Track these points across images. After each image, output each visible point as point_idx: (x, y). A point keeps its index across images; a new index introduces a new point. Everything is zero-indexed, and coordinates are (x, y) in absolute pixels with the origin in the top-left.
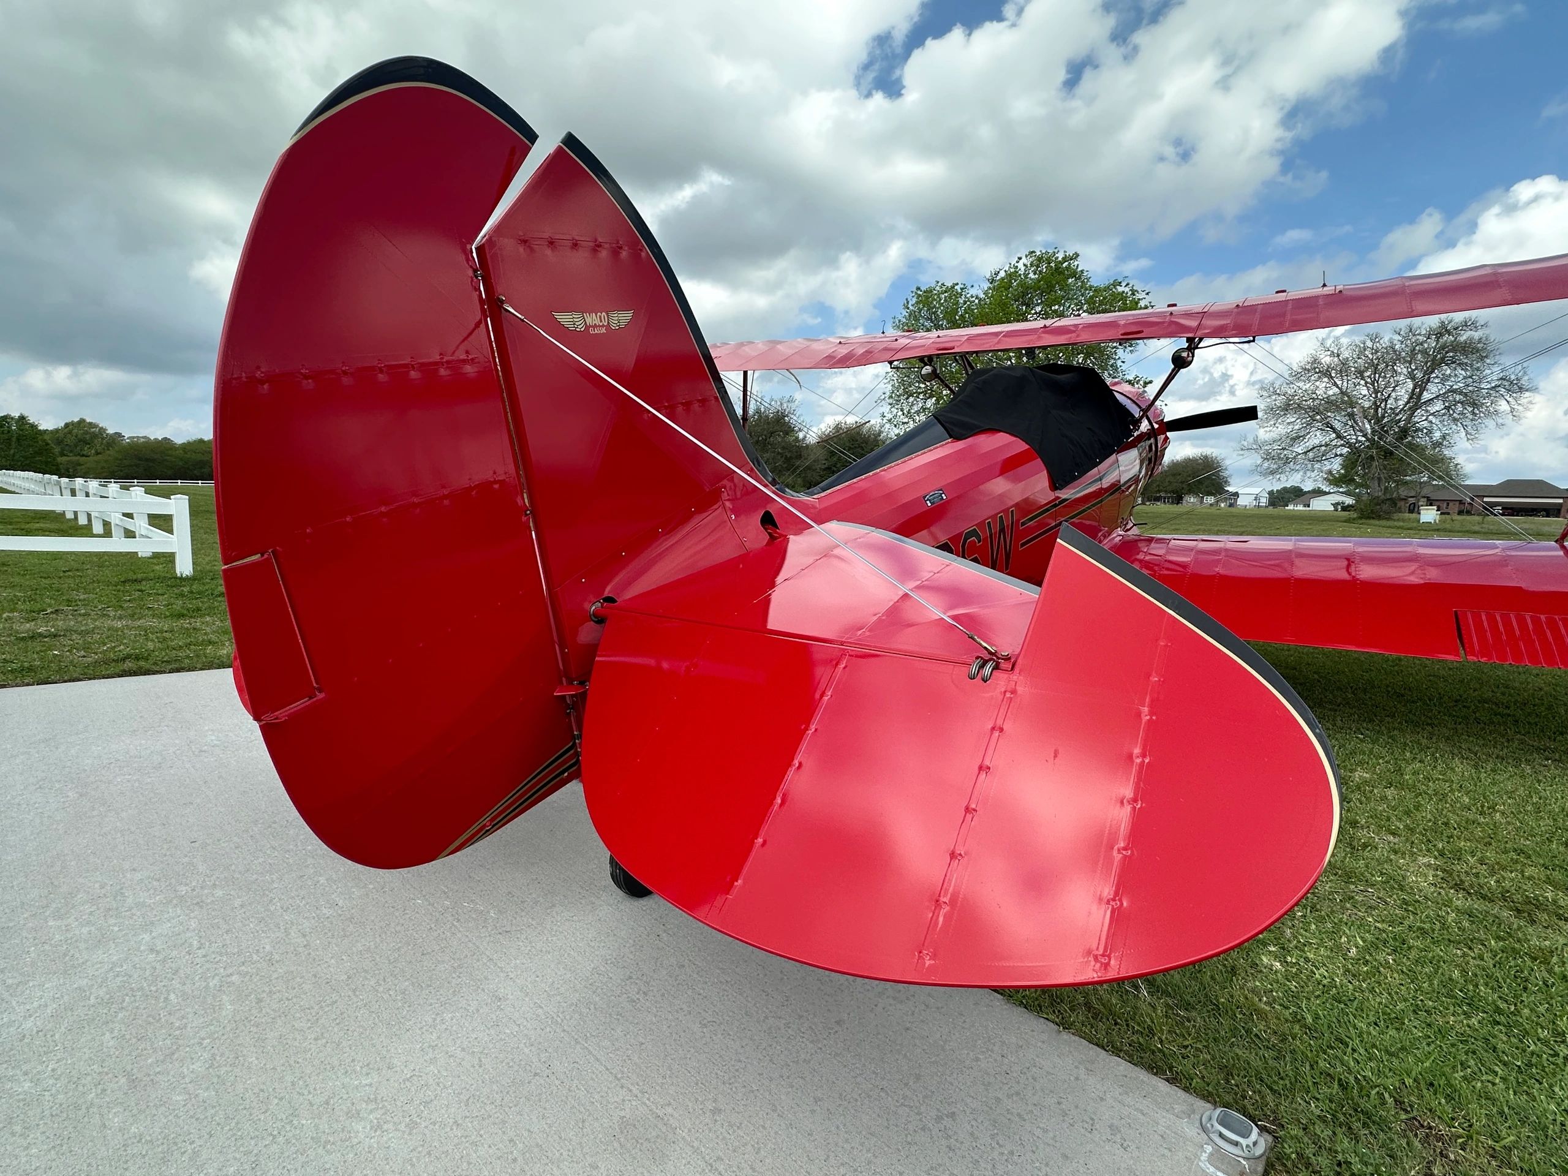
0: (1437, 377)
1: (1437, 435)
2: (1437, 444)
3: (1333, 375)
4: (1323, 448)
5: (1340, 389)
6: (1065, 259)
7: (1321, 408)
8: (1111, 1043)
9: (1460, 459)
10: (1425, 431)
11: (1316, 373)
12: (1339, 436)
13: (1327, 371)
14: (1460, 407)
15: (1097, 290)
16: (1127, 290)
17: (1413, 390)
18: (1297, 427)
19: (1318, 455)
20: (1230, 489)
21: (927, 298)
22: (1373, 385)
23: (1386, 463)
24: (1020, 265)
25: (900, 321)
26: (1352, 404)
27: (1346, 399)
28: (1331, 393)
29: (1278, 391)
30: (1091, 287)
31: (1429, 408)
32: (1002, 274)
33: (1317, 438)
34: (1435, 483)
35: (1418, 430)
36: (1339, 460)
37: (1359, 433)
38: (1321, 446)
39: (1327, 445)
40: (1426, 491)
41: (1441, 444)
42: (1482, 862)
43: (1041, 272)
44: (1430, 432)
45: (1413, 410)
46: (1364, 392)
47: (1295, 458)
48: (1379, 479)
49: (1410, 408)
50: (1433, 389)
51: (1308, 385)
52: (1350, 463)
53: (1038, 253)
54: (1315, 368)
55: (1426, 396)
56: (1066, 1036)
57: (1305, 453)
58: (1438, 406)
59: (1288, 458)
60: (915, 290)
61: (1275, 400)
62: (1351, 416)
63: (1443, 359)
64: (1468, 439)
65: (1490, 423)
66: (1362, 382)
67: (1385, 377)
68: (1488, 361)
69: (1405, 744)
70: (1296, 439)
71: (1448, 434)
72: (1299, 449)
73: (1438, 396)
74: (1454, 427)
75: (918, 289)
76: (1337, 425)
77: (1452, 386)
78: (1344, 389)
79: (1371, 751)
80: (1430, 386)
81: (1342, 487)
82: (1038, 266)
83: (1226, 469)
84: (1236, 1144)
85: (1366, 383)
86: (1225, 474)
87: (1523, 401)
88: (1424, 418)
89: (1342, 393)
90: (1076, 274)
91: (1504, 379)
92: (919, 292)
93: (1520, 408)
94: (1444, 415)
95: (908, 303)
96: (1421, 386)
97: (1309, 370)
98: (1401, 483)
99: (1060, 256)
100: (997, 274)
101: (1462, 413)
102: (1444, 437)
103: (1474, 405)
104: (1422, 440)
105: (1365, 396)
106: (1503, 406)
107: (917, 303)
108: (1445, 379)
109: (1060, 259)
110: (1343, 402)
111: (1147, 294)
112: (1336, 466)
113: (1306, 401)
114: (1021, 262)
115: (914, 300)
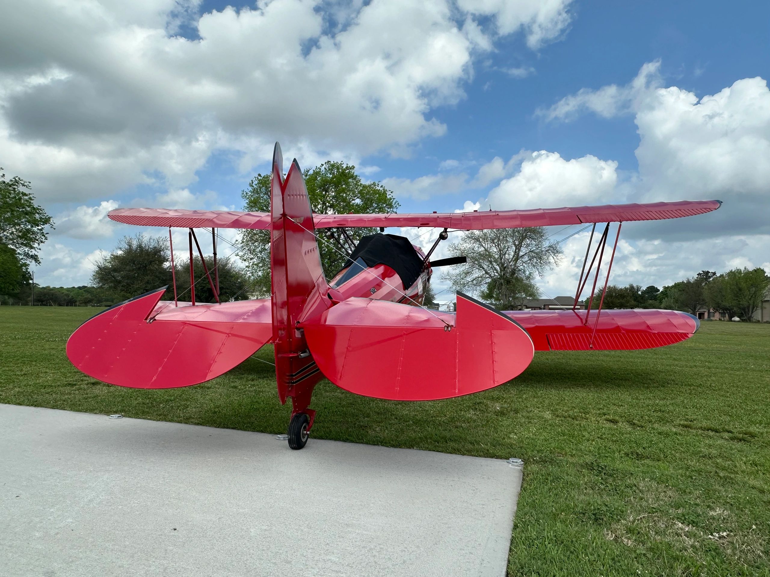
0: (525, 244)
1: (527, 273)
2: (528, 278)
3: (481, 241)
4: (480, 279)
5: (484, 248)
6: (347, 168)
7: (477, 257)
8: (479, 455)
9: (538, 285)
10: (522, 271)
11: (473, 239)
12: (487, 273)
13: (478, 238)
14: (535, 260)
15: (364, 187)
16: (381, 189)
17: (516, 250)
18: (467, 267)
19: (477, 282)
20: (435, 302)
21: (265, 181)
22: (498, 247)
23: (508, 287)
24: (323, 168)
25: (247, 193)
26: (490, 256)
27: (488, 253)
28: (480, 250)
29: (457, 248)
30: (361, 184)
31: (523, 260)
32: (311, 172)
33: (477, 273)
34: (528, 298)
35: (519, 270)
36: (486, 285)
37: (495, 271)
38: (479, 277)
39: (481, 277)
40: (525, 302)
41: (529, 277)
42: (563, 411)
43: (334, 173)
44: (524, 272)
45: (517, 260)
46: (495, 250)
47: (468, 283)
48: (506, 295)
49: (515, 260)
50: (523, 250)
51: (470, 245)
52: (492, 287)
53: (332, 163)
54: (472, 237)
55: (521, 254)
56: (465, 456)
57: (472, 281)
58: (526, 258)
59: (464, 284)
60: (257, 176)
61: (456, 253)
62: (491, 262)
63: (526, 235)
64: (540, 276)
65: (547, 268)
66: (494, 245)
67: (503, 243)
68: (544, 238)
69: (537, 387)
70: (467, 273)
71: (532, 273)
72: (469, 279)
73: (526, 254)
74: (534, 269)
75: (260, 175)
76: (485, 267)
77: (531, 249)
78: (486, 247)
79: (527, 390)
80: (522, 249)
81: (488, 300)
82: (332, 170)
83: (432, 290)
84: (517, 462)
85: (496, 246)
86: (432, 293)
87: (559, 257)
88: (521, 264)
89: (485, 250)
90: (354, 177)
91: (551, 247)
92: (260, 178)
93: (558, 260)
94: (529, 263)
95: (253, 182)
96: (518, 248)
97: (470, 238)
98: (514, 298)
99: (345, 166)
100: (308, 171)
101: (536, 263)
102: (530, 274)
103: (540, 258)
104: (522, 276)
105: (496, 252)
106: (551, 260)
107: (258, 183)
108: (528, 245)
109: (344, 167)
110: (486, 255)
111: (392, 192)
112: (484, 288)
113: (470, 253)
114: (323, 167)
115: (256, 182)
